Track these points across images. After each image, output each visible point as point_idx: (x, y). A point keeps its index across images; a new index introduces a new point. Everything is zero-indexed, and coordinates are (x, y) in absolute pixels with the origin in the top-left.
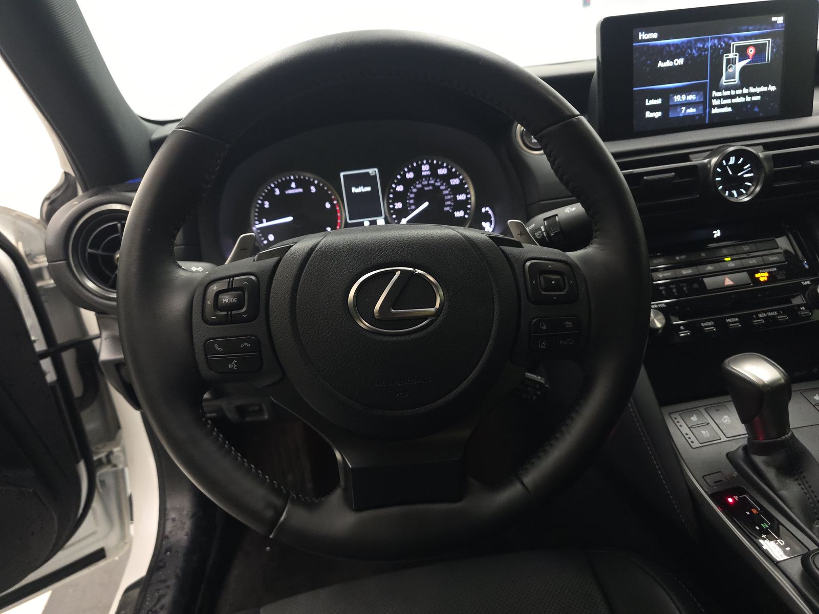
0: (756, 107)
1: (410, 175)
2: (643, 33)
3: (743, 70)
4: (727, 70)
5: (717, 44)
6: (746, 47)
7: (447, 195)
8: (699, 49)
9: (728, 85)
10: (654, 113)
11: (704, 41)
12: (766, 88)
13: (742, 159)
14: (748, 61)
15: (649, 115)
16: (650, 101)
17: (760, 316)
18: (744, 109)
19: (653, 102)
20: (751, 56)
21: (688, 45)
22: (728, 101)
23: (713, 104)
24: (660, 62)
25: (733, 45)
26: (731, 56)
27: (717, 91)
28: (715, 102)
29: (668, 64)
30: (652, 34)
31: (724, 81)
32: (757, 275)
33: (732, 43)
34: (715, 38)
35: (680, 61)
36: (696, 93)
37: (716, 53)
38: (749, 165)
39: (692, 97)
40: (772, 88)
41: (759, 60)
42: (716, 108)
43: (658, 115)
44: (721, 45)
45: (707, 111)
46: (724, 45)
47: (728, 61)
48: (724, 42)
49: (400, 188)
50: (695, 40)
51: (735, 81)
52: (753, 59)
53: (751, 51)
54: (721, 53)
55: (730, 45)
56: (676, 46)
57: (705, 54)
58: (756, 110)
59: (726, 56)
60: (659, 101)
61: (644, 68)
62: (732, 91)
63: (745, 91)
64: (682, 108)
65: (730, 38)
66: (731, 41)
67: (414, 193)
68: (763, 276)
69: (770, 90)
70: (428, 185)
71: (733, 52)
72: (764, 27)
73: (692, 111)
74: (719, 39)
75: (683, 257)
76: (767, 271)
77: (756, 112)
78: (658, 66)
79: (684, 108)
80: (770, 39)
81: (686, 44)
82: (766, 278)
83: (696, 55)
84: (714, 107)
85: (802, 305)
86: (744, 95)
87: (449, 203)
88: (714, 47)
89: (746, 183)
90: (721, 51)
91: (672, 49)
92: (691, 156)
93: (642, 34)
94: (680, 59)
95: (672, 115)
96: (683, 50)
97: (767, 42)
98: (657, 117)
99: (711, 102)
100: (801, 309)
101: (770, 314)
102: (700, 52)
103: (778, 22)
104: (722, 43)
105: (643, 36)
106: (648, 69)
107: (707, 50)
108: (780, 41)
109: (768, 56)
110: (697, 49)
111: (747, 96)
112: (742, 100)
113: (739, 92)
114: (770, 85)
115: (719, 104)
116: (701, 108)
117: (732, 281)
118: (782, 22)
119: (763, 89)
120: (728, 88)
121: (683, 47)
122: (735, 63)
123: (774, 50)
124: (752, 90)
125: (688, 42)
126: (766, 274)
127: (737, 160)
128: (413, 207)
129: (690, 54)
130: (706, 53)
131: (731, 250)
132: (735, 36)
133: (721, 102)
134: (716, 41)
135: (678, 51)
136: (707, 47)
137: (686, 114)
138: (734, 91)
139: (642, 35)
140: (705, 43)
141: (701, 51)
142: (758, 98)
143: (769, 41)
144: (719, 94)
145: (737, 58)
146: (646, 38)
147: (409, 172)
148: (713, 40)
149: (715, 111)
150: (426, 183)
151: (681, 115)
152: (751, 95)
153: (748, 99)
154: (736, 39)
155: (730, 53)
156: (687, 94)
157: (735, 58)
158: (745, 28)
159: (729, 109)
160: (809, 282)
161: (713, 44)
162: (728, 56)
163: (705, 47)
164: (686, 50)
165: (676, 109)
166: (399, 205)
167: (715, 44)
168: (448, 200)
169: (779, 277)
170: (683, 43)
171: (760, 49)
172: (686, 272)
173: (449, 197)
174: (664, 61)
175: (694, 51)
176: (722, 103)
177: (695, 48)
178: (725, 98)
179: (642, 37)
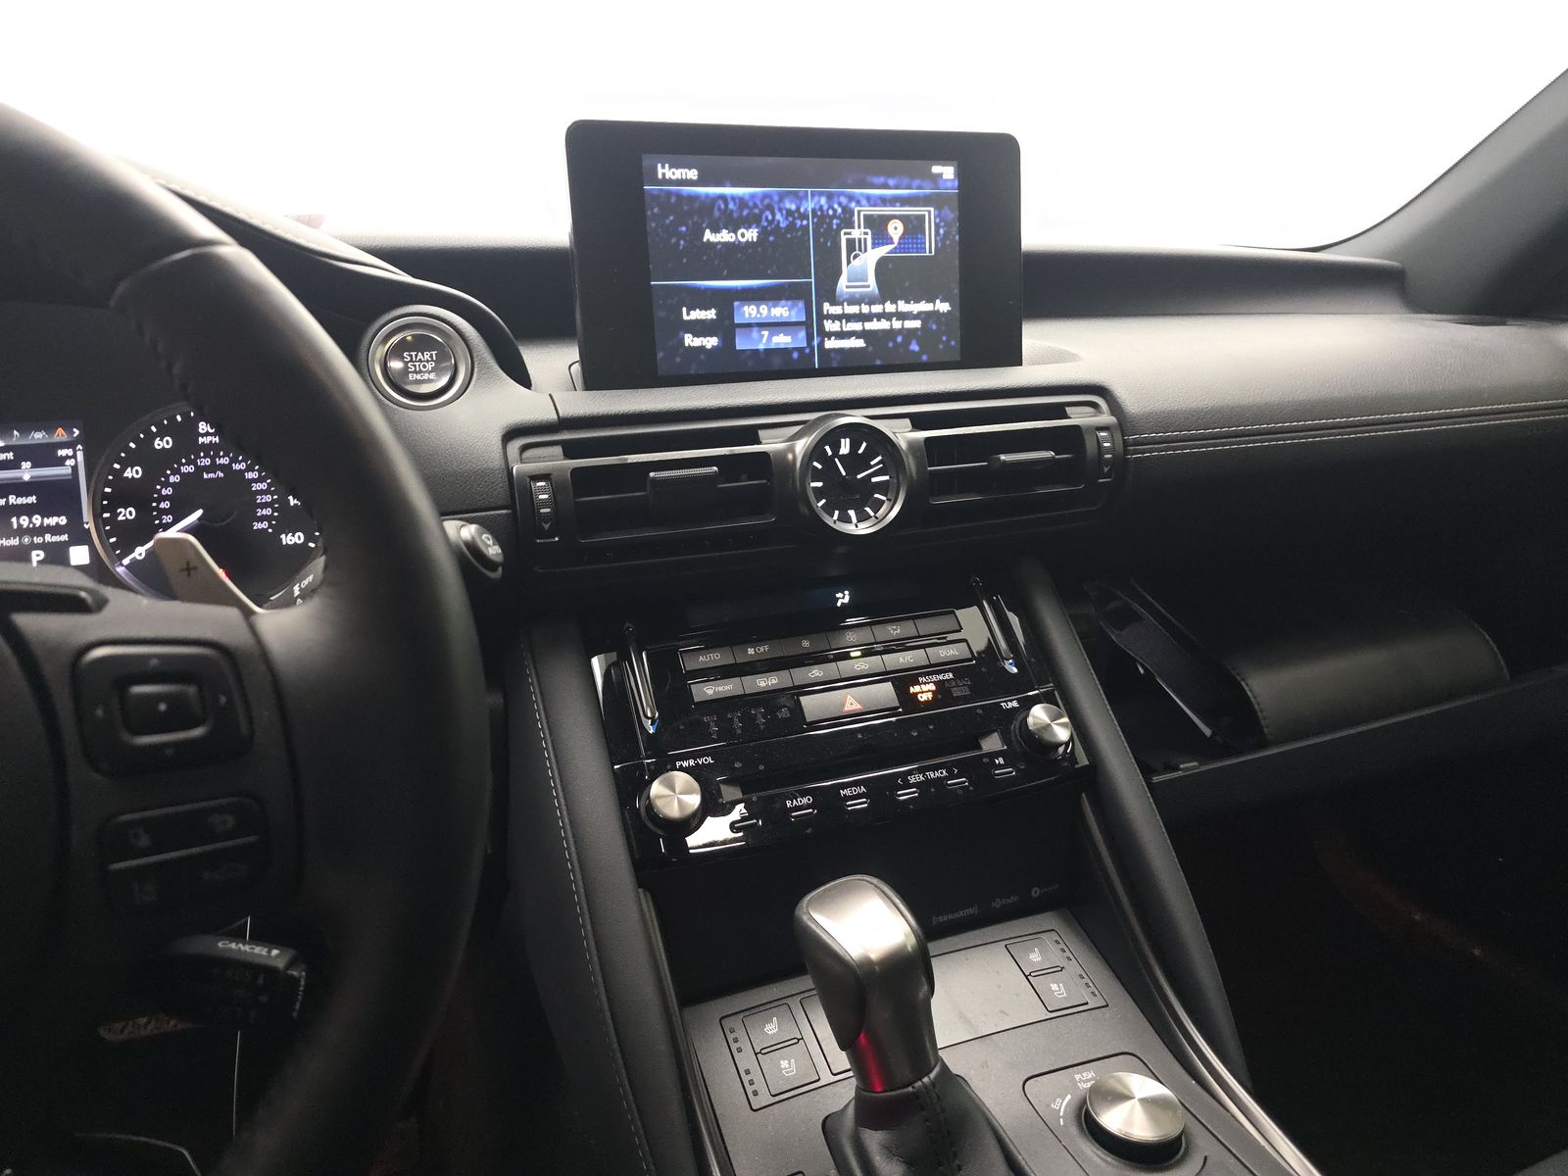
0: (914, 342)
1: (163, 443)
2: (667, 165)
3: (882, 265)
4: (849, 262)
5: (825, 207)
6: (885, 220)
7: (262, 492)
8: (789, 212)
9: (853, 294)
10: (702, 339)
11: (800, 198)
12: (932, 304)
13: (864, 445)
14: (890, 247)
15: (689, 340)
16: (692, 312)
17: (912, 780)
18: (891, 345)
19: (697, 315)
20: (896, 240)
21: (766, 202)
22: (857, 326)
23: (827, 330)
24: (708, 231)
25: (859, 212)
26: (856, 233)
27: (834, 303)
28: (830, 326)
29: (725, 236)
30: (687, 170)
31: (843, 284)
32: (913, 690)
33: (856, 209)
34: (821, 194)
35: (751, 235)
36: (790, 303)
37: (825, 226)
38: (880, 458)
39: (781, 312)
40: (943, 307)
41: (913, 248)
42: (833, 338)
43: (711, 342)
44: (835, 211)
45: (816, 343)
46: (839, 210)
47: (851, 243)
48: (840, 204)
49: (133, 473)
50: (779, 193)
51: (868, 286)
52: (899, 243)
53: (895, 230)
54: (835, 227)
55: (852, 213)
56: (741, 202)
57: (801, 225)
58: (914, 347)
59: (845, 234)
60: (710, 314)
61: (673, 240)
62: (863, 305)
63: (890, 307)
64: (763, 333)
65: (851, 198)
66: (853, 205)
67: (173, 485)
68: (924, 691)
69: (938, 311)
70: (213, 468)
71: (859, 227)
72: (917, 182)
73: (782, 340)
74: (830, 197)
75: (763, 649)
76: (934, 679)
77: (913, 351)
78: (705, 240)
79: (766, 333)
80: (932, 209)
81: (762, 201)
82: (930, 696)
83: (783, 225)
84: (830, 335)
85: (997, 754)
86: (888, 316)
87: (267, 512)
88: (819, 213)
89: (876, 496)
90: (835, 221)
91: (731, 206)
92: (761, 433)
93: (663, 167)
94: (751, 230)
95: (741, 344)
96: (757, 211)
97: (927, 214)
98: (709, 346)
99: (821, 327)
100: (997, 762)
101: (931, 775)
102: (791, 219)
103: (944, 177)
104: (836, 206)
105: (665, 171)
106: (682, 242)
107: (804, 216)
108: (951, 215)
109: (930, 244)
110: (784, 212)
111: (894, 319)
112: (884, 325)
113: (877, 309)
114: (938, 301)
115: (839, 329)
116: (802, 334)
117: (860, 703)
118: (952, 177)
119: (924, 306)
120: (853, 301)
121: (755, 206)
122: (866, 251)
123: (941, 231)
124: (903, 307)
125: (766, 196)
126: (932, 687)
127: (854, 446)
128: (167, 519)
129: (770, 222)
130: (805, 222)
131: (864, 635)
132: (862, 195)
133: (841, 327)
134: (823, 201)
135: (745, 212)
136: (806, 210)
137: (773, 346)
138: (867, 306)
139: (663, 171)
140: (801, 203)
141: (794, 219)
142: (917, 324)
143: (929, 212)
144: (836, 310)
145: (869, 238)
146: (674, 178)
147: (161, 435)
148: (816, 199)
149: (831, 344)
150: (207, 462)
151: (761, 347)
152: (902, 316)
153: (897, 324)
154: (864, 202)
155: (853, 228)
156: (771, 303)
157: (865, 240)
158: (881, 180)
159: (860, 343)
160: (1015, 704)
161: (817, 207)
162: (849, 234)
163: (802, 210)
164: (762, 212)
165: (751, 331)
166: (127, 514)
167: (821, 207)
168: (264, 505)
169: (956, 693)
170: (753, 196)
171: (913, 226)
172: (765, 682)
173: (268, 498)
174: (716, 230)
175: (778, 217)
176: (844, 329)
177: (780, 210)
178: (849, 318)
179: (664, 174)
